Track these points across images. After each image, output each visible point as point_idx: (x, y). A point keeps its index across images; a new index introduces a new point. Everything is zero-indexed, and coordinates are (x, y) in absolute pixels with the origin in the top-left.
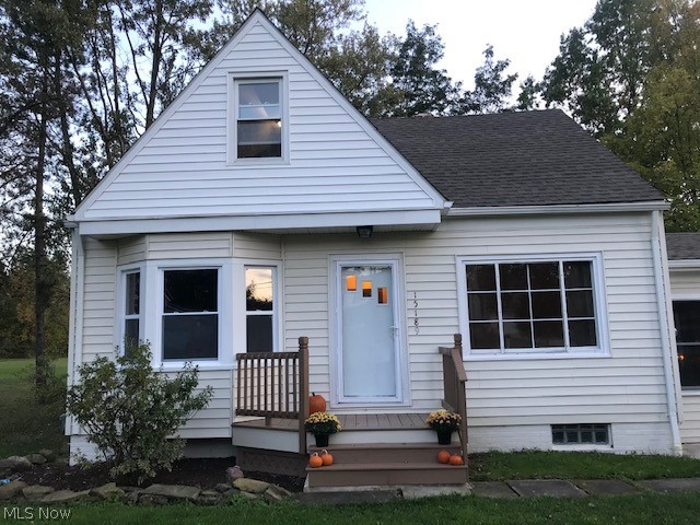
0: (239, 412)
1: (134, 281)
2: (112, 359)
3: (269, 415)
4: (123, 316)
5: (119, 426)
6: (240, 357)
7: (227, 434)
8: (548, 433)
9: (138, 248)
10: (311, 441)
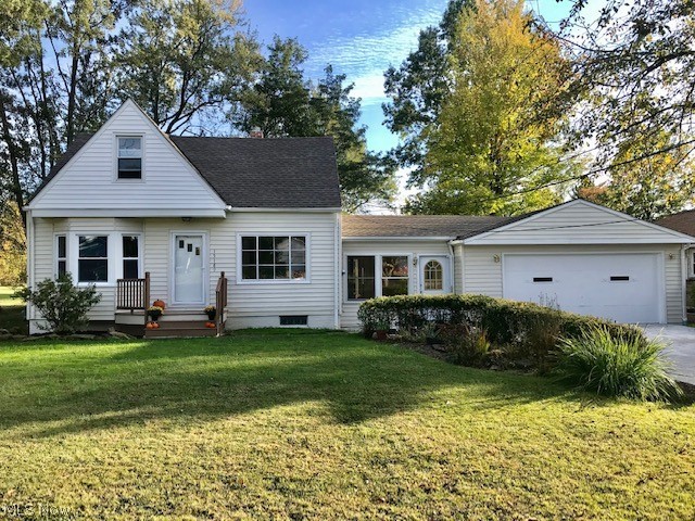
0: (118, 308)
1: (62, 242)
2: (53, 280)
3: (132, 309)
4: (57, 259)
5: (57, 312)
6: (119, 281)
7: (112, 318)
8: (278, 320)
9: (65, 224)
10: (150, 319)
